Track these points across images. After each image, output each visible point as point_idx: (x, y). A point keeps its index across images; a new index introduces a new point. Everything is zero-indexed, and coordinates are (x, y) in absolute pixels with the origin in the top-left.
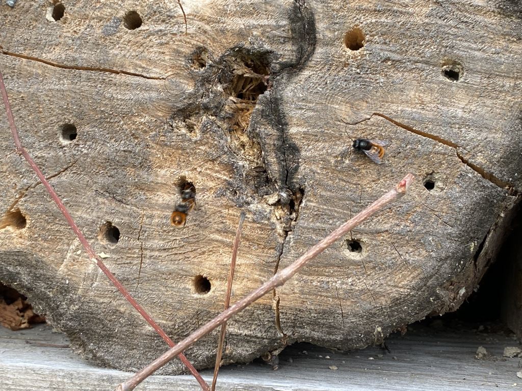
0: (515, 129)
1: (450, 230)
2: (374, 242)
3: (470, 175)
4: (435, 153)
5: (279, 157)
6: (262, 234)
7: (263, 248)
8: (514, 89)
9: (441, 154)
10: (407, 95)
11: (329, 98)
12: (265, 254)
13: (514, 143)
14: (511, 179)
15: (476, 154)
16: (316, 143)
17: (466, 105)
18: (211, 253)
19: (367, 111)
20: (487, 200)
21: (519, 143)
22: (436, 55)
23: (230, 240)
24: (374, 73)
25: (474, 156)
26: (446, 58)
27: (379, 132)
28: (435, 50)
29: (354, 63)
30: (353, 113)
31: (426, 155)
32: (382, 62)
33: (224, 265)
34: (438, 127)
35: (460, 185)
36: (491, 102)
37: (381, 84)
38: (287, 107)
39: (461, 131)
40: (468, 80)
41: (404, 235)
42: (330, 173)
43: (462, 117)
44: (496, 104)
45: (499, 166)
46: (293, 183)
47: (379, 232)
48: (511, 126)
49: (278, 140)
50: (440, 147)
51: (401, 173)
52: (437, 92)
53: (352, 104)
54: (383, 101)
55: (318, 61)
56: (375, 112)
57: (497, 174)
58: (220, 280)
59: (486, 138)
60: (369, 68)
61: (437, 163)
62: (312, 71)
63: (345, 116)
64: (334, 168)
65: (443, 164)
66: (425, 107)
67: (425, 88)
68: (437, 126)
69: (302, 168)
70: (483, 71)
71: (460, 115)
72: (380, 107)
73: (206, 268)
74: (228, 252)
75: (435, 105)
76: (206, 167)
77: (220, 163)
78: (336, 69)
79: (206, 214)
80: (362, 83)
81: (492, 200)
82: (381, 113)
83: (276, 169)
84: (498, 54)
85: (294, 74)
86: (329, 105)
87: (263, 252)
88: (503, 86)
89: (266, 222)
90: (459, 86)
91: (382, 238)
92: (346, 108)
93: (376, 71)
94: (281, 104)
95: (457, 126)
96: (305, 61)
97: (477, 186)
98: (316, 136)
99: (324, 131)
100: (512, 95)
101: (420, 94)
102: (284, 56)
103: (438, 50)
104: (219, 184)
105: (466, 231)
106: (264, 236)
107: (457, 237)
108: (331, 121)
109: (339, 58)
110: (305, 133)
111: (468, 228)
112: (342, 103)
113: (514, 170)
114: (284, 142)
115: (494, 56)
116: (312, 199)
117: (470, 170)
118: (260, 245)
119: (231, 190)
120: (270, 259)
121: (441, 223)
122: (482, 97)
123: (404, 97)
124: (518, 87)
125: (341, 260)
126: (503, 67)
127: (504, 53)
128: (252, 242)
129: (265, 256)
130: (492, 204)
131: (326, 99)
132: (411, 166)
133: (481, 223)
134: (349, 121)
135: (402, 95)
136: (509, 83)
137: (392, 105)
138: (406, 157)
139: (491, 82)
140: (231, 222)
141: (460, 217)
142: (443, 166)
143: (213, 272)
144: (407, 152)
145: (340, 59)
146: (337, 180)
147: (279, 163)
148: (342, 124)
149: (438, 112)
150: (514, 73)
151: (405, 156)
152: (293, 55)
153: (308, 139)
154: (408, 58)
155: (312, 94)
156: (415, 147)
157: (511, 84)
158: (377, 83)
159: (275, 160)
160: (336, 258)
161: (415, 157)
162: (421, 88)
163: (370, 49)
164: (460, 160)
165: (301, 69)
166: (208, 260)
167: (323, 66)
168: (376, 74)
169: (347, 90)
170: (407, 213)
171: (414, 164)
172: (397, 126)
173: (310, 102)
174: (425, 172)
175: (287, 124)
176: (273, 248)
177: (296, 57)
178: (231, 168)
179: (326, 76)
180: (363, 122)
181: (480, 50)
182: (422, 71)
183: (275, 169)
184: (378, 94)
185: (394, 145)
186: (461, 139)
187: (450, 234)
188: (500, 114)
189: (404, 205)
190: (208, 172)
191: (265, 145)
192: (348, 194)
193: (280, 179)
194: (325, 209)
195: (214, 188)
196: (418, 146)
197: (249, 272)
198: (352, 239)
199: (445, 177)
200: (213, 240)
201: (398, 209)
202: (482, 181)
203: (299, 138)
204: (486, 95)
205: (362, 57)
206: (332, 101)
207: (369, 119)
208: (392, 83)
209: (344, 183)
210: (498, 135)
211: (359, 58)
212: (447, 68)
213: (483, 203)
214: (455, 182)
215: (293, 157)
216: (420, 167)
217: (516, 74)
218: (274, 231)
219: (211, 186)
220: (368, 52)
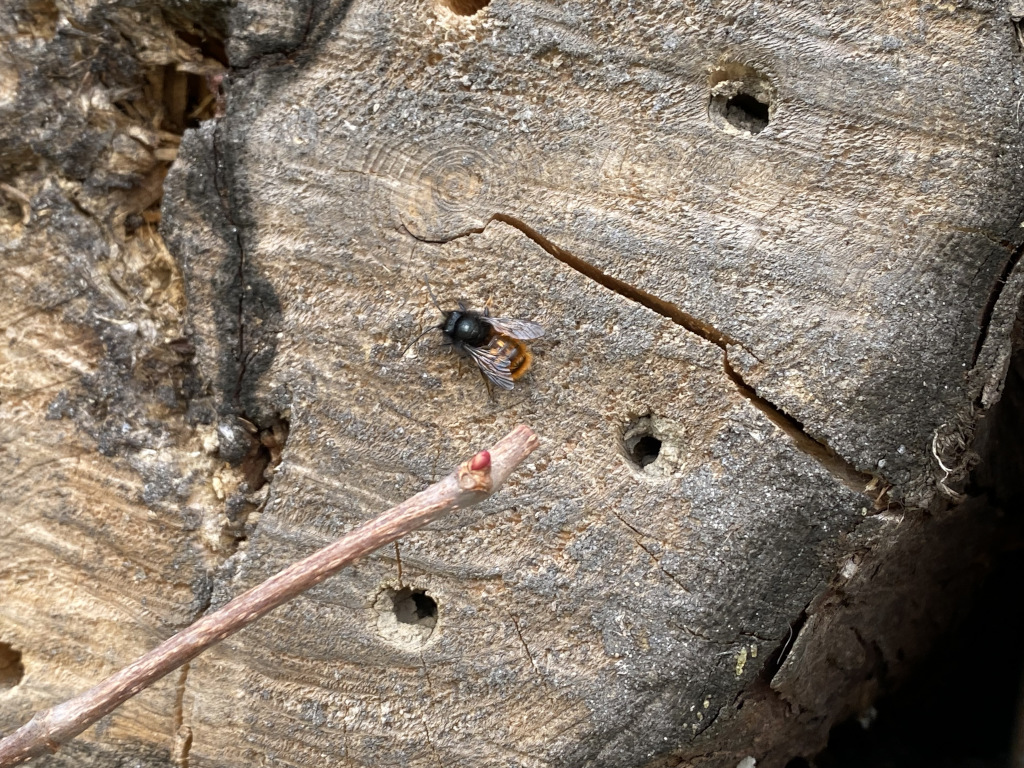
0: (914, 302)
1: (679, 598)
2: (461, 605)
3: (756, 436)
4: (660, 357)
5: (223, 321)
6: (158, 541)
7: (159, 582)
8: (929, 172)
9: (677, 361)
10: (597, 167)
11: (374, 157)
12: (164, 601)
13: (905, 347)
14: (882, 463)
15: (783, 371)
16: (330, 289)
17: (771, 212)
18: (25, 577)
19: (478, 206)
20: (801, 520)
21: (922, 349)
22: (696, 46)
23: (76, 548)
24: (510, 89)
25: (774, 375)
26: (726, 56)
27: (504, 273)
28: (696, 27)
29: (455, 55)
30: (437, 209)
31: (632, 358)
32: (537, 56)
33: (55, 617)
34: (676, 273)
35: (724, 462)
36: (850, 209)
37: (524, 127)
38: (256, 172)
39: (745, 294)
40: (787, 132)
41: (546, 596)
42: (358, 384)
43: (752, 250)
44: (865, 216)
45: (851, 417)
46: (254, 400)
47: (476, 578)
48: (902, 290)
49: (225, 268)
50: (677, 338)
51: (558, 405)
52: (688, 165)
53: (438, 181)
54: (526, 180)
55: (354, 41)
56: (500, 211)
57: (839, 443)
58: (42, 658)
59: (818, 324)
60: (496, 74)
61: (664, 387)
62: (337, 69)
63: (414, 217)
64: (370, 369)
65: (682, 391)
66: (644, 209)
67: (654, 150)
68: (674, 270)
69: (282, 359)
70: (835, 106)
71: (746, 244)
72: (516, 198)
73: (10, 618)
74: (70, 580)
75: (676, 204)
76: (29, 328)
77: (67, 322)
78: (403, 69)
79: (18, 464)
80: (470, 119)
81: (815, 521)
82: (516, 215)
83: (213, 354)
84: (891, 52)
85: (286, 75)
86: (373, 177)
87: (159, 595)
88: (894, 160)
89: (174, 507)
90: (754, 148)
91: (484, 595)
92: (420, 191)
93: (516, 82)
94: (241, 161)
95: (735, 277)
96: (319, 38)
97: (775, 471)
98: (329, 267)
99: (351, 256)
100: (920, 192)
101: (636, 167)
102: (262, 17)
103: (705, 30)
104: (59, 383)
105: (729, 611)
106: (164, 547)
107: (698, 622)
108: (372, 228)
109: (414, 35)
110: (299, 256)
111: (735, 601)
112: (410, 175)
113: (897, 434)
114: (240, 274)
115: (877, 58)
116: (302, 456)
117: (759, 418)
118: (151, 570)
119: (91, 401)
120: (176, 616)
121: (655, 573)
122: (822, 189)
123: (588, 171)
124: (942, 167)
125: (363, 646)
126: (900, 97)
127: (911, 52)
128: (133, 562)
129: (164, 606)
130: (814, 537)
131: (367, 158)
132: (588, 387)
133: (775, 590)
134: (423, 230)
135: (583, 166)
136: (912, 152)
137: (550, 193)
138: (575, 358)
139: (857, 144)
140: (83, 497)
141: (713, 561)
142: (681, 396)
143: (26, 633)
144: (577, 342)
145: (416, 40)
146: (376, 408)
147: (222, 338)
148: (404, 238)
149: (683, 229)
150: (933, 119)
151: (572, 354)
152: (286, 17)
153: (308, 275)
154: (611, 51)
155: (328, 141)
156: (601, 329)
157: (920, 155)
158: (515, 122)
159: (212, 326)
160: (351, 637)
161: (600, 361)
162: (641, 145)
163: (505, 14)
164: (732, 385)
165: (307, 63)
166: (16, 598)
167: (366, 57)
168: (515, 92)
169: (425, 137)
170: (562, 529)
171: (596, 383)
172: (558, 262)
173: (321, 163)
174: (625, 410)
175: (252, 225)
176: (187, 586)
177: (296, 23)
178: (95, 338)
179: (374, 89)
180: (462, 240)
181: (836, 36)
182: (651, 93)
183: (210, 354)
184: (514, 157)
185: (543, 319)
186: (742, 318)
187: (677, 612)
188: (872, 250)
189: (554, 505)
190: (35, 342)
191: (190, 279)
192: (404, 450)
193: (220, 386)
194: (336, 490)
195: (46, 391)
196: (612, 328)
197: (117, 646)
198: (401, 585)
199: (682, 432)
200: (32, 542)
201: (537, 515)
202: (791, 458)
203: (281, 267)
204: (837, 186)
205: (479, 39)
206: (383, 167)
207: (480, 231)
208: (558, 124)
209: (396, 418)
210: (857, 317)
211: (472, 38)
212: (725, 87)
213: (789, 529)
214: (710, 453)
215: (263, 324)
216: (611, 392)
217: (939, 122)
218: (192, 535)
219: (37, 386)
220: (497, 23)
